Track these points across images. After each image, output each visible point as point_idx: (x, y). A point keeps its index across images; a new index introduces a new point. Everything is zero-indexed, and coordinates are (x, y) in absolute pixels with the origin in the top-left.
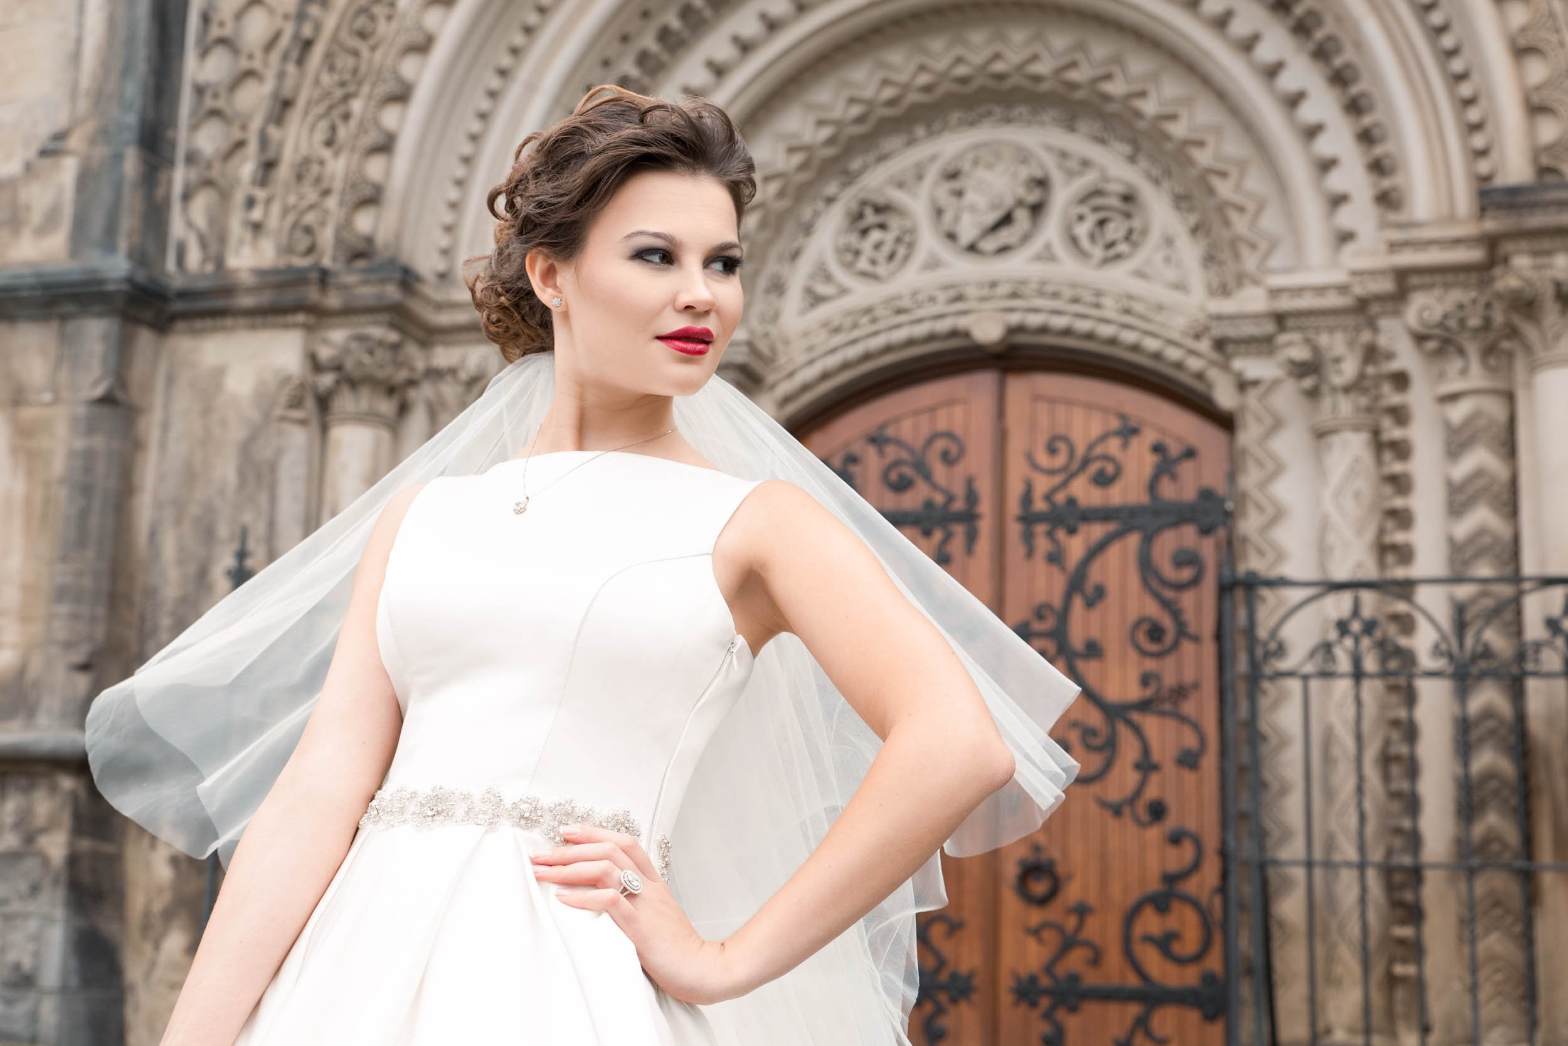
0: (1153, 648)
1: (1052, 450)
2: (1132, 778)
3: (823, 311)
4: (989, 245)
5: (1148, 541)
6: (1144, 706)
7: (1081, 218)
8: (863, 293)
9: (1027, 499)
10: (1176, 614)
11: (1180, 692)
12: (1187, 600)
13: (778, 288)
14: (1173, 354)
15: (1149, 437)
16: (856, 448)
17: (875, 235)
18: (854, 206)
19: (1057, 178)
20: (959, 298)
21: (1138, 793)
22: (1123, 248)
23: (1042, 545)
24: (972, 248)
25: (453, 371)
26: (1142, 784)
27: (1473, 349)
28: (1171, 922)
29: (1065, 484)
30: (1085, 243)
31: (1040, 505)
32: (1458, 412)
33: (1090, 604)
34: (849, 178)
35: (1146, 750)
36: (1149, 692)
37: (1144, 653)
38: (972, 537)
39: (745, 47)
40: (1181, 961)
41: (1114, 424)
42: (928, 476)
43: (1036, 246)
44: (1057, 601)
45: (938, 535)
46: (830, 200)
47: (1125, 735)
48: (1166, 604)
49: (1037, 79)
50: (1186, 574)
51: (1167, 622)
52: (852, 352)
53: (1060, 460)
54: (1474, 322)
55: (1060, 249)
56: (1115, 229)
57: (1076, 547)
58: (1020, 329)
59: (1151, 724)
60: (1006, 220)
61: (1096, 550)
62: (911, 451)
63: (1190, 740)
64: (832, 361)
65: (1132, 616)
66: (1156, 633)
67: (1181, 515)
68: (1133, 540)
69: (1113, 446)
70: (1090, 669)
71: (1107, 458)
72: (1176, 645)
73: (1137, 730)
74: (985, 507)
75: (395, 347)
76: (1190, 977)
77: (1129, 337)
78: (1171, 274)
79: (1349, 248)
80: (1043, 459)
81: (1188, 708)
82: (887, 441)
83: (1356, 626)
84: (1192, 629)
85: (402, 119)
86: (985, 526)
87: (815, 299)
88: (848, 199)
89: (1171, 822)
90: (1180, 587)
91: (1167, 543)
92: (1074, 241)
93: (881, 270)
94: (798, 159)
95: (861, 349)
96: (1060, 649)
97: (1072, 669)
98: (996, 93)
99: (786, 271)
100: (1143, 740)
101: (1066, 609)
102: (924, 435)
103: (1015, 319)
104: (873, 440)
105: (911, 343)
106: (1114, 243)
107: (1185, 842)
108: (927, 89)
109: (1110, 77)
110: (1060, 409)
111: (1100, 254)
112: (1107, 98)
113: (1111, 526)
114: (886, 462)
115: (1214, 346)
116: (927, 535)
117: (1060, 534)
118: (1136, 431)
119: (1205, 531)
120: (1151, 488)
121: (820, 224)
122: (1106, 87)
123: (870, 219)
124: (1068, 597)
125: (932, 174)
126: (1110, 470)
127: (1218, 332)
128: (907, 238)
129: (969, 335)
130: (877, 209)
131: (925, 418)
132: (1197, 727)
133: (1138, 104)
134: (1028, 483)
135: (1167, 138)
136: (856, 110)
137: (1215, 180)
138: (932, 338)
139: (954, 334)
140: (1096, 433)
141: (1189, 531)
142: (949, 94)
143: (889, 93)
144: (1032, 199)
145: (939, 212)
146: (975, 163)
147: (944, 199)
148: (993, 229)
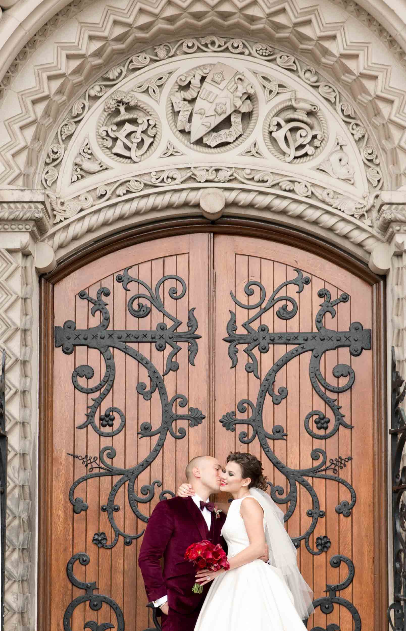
0: (322, 432)
1: (250, 293)
2: (307, 522)
3: (89, 181)
4: (212, 141)
5: (317, 357)
6: (313, 472)
7: (279, 126)
8: (119, 170)
9: (232, 326)
10: (336, 410)
11: (340, 463)
12: (343, 399)
13: (55, 161)
14: (343, 228)
15: (318, 285)
16: (108, 284)
17: (128, 128)
18: (113, 104)
19: (261, 95)
20: (192, 178)
21: (311, 532)
22: (309, 149)
23: (243, 358)
24: (200, 142)
26: (314, 525)
28: (333, 619)
29: (259, 316)
31: (241, 331)
33: (276, 403)
34: (109, 82)
35: (316, 502)
36: (317, 463)
37: (314, 436)
38: (193, 350)
41: (293, 275)
42: (161, 308)
43: (246, 144)
44: (254, 400)
45: (169, 350)
46: (96, 98)
47: (302, 491)
48: (327, 402)
49: (252, 19)
50: (343, 382)
51: (330, 415)
52: (110, 214)
53: (255, 299)
55: (263, 147)
56: (304, 136)
57: (267, 361)
58: (234, 204)
59: (319, 485)
61: (280, 364)
62: (149, 289)
63: (346, 496)
64: (94, 220)
65: (306, 411)
66: (322, 422)
67: (338, 340)
68: (307, 357)
69: (292, 290)
70: (277, 447)
71: (287, 299)
72: (337, 430)
73: (310, 489)
74: (202, 331)
77: (312, 214)
78: (343, 172)
80: (243, 299)
81: (344, 474)
82: (131, 280)
84: (347, 420)
86: (202, 343)
87: (84, 173)
88: (107, 99)
89: (333, 553)
90: (338, 391)
91: (330, 360)
92: (274, 141)
93: (132, 154)
94: (75, 64)
95: (118, 211)
96: (256, 433)
97: (264, 446)
98: (220, 27)
99: (60, 149)
100: (314, 496)
101: (261, 404)
102: (158, 276)
103: (232, 196)
104: (120, 279)
105: (154, 209)
106: (302, 146)
107: (343, 565)
108: (171, 20)
109: (309, 22)
110: (255, 262)
111: (293, 153)
112: (303, 38)
113: (291, 348)
114: (130, 295)
115: (377, 224)
116: (161, 349)
117: (256, 351)
118: (307, 282)
119: (356, 353)
120: (319, 322)
121: (86, 115)
122: (306, 31)
123: (124, 115)
124: (262, 396)
125: (170, 85)
126: (290, 307)
127: (388, 214)
128: (151, 132)
129: (197, 205)
130: (129, 108)
131: (157, 265)
132: (350, 487)
133: (326, 44)
134: (233, 315)
135: (348, 71)
136: (119, 31)
137: (381, 105)
138: (170, 206)
139: (186, 204)
140: (280, 281)
141: (345, 352)
142: (187, 25)
143: (144, 20)
144: (245, 109)
145: (176, 114)
146: (203, 79)
147: (180, 105)
148: (216, 129)
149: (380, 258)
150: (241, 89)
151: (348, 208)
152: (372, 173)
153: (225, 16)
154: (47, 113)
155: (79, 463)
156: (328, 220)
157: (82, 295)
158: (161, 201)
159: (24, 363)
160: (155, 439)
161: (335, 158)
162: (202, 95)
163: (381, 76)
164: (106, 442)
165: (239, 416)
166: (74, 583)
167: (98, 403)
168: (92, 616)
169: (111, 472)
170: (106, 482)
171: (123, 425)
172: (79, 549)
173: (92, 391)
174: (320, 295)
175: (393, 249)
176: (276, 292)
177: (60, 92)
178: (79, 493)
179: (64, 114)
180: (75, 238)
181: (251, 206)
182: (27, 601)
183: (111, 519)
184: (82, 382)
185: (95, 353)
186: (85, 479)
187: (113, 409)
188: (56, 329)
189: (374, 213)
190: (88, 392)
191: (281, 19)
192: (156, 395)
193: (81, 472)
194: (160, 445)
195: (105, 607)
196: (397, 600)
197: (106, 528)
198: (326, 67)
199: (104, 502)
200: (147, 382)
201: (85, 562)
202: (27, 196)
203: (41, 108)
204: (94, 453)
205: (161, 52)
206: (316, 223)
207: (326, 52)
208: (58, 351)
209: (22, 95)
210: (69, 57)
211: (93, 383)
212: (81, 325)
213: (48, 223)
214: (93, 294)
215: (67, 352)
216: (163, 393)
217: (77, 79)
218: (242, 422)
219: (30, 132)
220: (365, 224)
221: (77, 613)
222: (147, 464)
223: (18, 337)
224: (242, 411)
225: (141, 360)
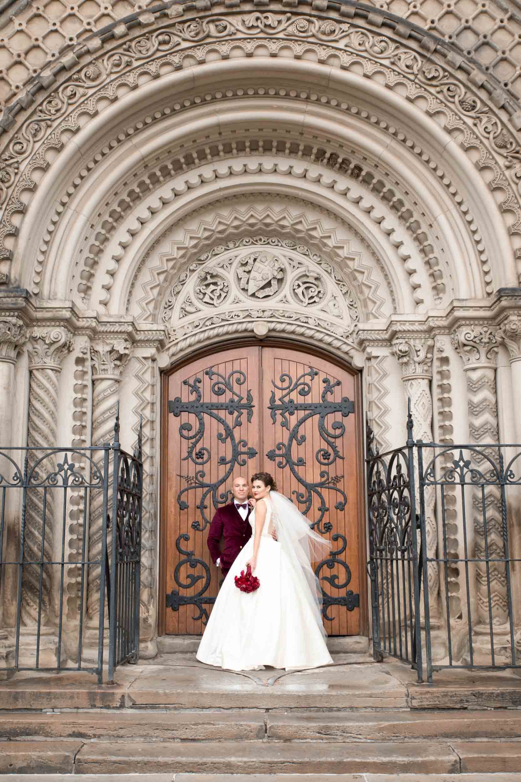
0: (326, 461)
1: (283, 381)
2: (318, 514)
3: (190, 318)
4: (261, 294)
5: (323, 417)
6: (321, 485)
7: (299, 286)
8: (207, 311)
9: (273, 400)
10: (334, 448)
11: (337, 479)
12: (338, 442)
13: (170, 306)
14: (337, 343)
15: (322, 376)
16: (200, 376)
17: (212, 287)
18: (203, 274)
19: (289, 269)
20: (249, 316)
21: (320, 520)
22: (316, 299)
23: (279, 418)
24: (253, 295)
25: (43, 339)
26: (322, 516)
27: (483, 351)
28: (334, 571)
29: (289, 393)
30: (301, 297)
31: (278, 402)
32: (475, 376)
33: (299, 444)
34: (201, 262)
35: (323, 502)
36: (323, 479)
37: (321, 463)
38: (250, 414)
39: (165, 203)
40: (338, 587)
41: (308, 370)
42: (231, 390)
43: (280, 296)
44: (286, 442)
45: (236, 414)
46: (193, 271)
47: (315, 496)
48: (329, 443)
49: (283, 227)
50: (338, 432)
51: (331, 451)
52: (202, 336)
53: (286, 385)
54: (485, 340)
55: (289, 298)
56: (313, 291)
57: (293, 420)
58: (274, 330)
59: (325, 492)
60: (269, 284)
61: (302, 422)
62: (224, 379)
63: (341, 499)
64: (193, 340)
65: (317, 449)
66: (326, 455)
67: (335, 408)
68: (317, 417)
69: (308, 379)
70: (300, 470)
71: (305, 384)
72: (335, 460)
73: (320, 495)
74: (255, 403)
75: (20, 327)
76: (342, 593)
77: (319, 336)
78: (336, 312)
79: (421, 306)
80: (279, 384)
81: (340, 486)
82: (213, 374)
83: (462, 464)
84: (341, 454)
85: (22, 222)
86: (255, 410)
87: (187, 313)
88: (200, 271)
89: (334, 532)
90: (335, 437)
91: (330, 419)
92: (296, 294)
93: (215, 302)
94: (181, 252)
95: (206, 335)
96: (288, 462)
97: (292, 470)
98: (265, 231)
99: (173, 299)
100: (322, 499)
101: (290, 445)
102: (229, 371)
103: (272, 326)
104: (207, 373)
105: (227, 333)
106: (312, 297)
107: (340, 539)
108: (236, 227)
109: (315, 229)
110: (286, 363)
111: (307, 301)
112: (312, 237)
113: (307, 412)
114: (213, 382)
115: (356, 341)
116: (231, 413)
117: (287, 414)
118: (316, 374)
119: (345, 415)
120: (323, 397)
121: (188, 281)
122: (313, 233)
123: (210, 280)
124: (291, 440)
125: (236, 263)
126: (307, 389)
127: (362, 336)
128: (225, 290)
129: (252, 331)
130: (212, 276)
131: (229, 365)
132: (343, 493)
133: (325, 241)
134: (273, 393)
135: (338, 255)
136: (207, 234)
137: (357, 274)
138: (236, 332)
139: (246, 330)
140: (300, 373)
141: (339, 415)
142: (246, 230)
143: (221, 227)
144: (279, 277)
145: (239, 279)
146: (255, 260)
147: (242, 274)
148: (263, 288)
149: (358, 361)
150: (277, 265)
151: (339, 332)
152: (353, 312)
153: (267, 225)
154: (165, 280)
155: (183, 480)
156: (328, 339)
157: (185, 383)
158: (231, 329)
159: (153, 422)
160: (228, 466)
161: (331, 304)
162: (255, 269)
163: (357, 258)
164: (199, 468)
165: (277, 452)
166: (180, 551)
167: (195, 445)
168: (191, 571)
169: (202, 485)
170: (200, 491)
171: (210, 458)
172: (184, 531)
173: (191, 438)
174: (324, 382)
175: (366, 356)
176: (298, 380)
177: (173, 268)
178: (183, 498)
179: (176, 280)
180: (181, 350)
181: (283, 331)
182: (153, 561)
183: (202, 513)
184: (185, 433)
185: (192, 416)
186: (187, 490)
187: (203, 449)
188: (170, 402)
189: (354, 335)
190: (188, 438)
191: (299, 227)
192: (229, 440)
193: (185, 485)
194: (231, 469)
195: (199, 565)
196: (372, 559)
197: (199, 519)
198: (325, 253)
199: (198, 503)
200: (223, 432)
201: (187, 539)
202: (155, 327)
203: (162, 277)
204: (192, 474)
205: (231, 245)
206: (321, 340)
207: (325, 245)
208: (171, 415)
209: (151, 270)
210: (178, 249)
211: (192, 433)
212: (184, 400)
213: (166, 341)
214: (191, 382)
215: (177, 415)
216: (233, 439)
217: (183, 261)
218: (279, 456)
219: (156, 291)
220: (349, 341)
221: (182, 569)
222: (224, 480)
223: (149, 407)
224: (279, 449)
225: (220, 420)
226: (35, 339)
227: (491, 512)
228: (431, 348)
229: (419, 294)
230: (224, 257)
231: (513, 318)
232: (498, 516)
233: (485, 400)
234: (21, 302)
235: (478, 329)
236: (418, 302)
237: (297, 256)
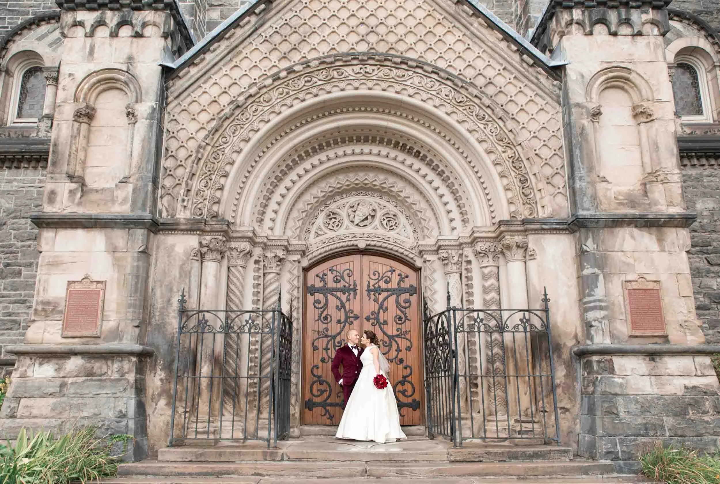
0: (400, 322)
1: (374, 275)
2: (395, 353)
3: (320, 238)
4: (362, 224)
5: (398, 296)
6: (397, 336)
7: (384, 219)
8: (330, 234)
9: (368, 286)
10: (405, 314)
11: (406, 333)
12: (407, 311)
13: (308, 231)
14: (406, 253)
15: (398, 272)
16: (326, 272)
17: (333, 220)
18: (328, 212)
19: (378, 210)
20: (355, 237)
21: (397, 357)
22: (394, 227)
23: (372, 297)
24: (357, 225)
25: (236, 249)
26: (398, 354)
27: (491, 256)
28: (405, 387)
29: (378, 282)
30: (385, 226)
31: (372, 287)
32: (486, 271)
33: (384, 312)
34: (327, 206)
35: (398, 347)
36: (398, 333)
37: (397, 323)
38: (355, 294)
39: (307, 171)
40: (407, 397)
41: (389, 269)
42: (344, 280)
43: (373, 225)
44: (376, 311)
45: (347, 294)
46: (323, 211)
47: (393, 343)
48: (402, 312)
49: (375, 185)
50: (407, 305)
51: (403, 316)
52: (327, 249)
53: (376, 277)
54: (492, 250)
55: (378, 226)
56: (392, 223)
57: (381, 298)
58: (369, 245)
59: (399, 340)
60: (366, 219)
61: (385, 299)
62: (340, 274)
63: (409, 344)
64: (322, 250)
65: (394, 315)
66: (400, 319)
67: (405, 291)
68: (394, 296)
69: (389, 274)
70: (385, 327)
71: (387, 277)
72: (405, 321)
73: (396, 342)
74: (358, 287)
75: (224, 241)
76: (410, 400)
77: (395, 248)
78: (406, 235)
79: (455, 231)
80: (372, 276)
81: (408, 337)
82: (334, 271)
83: (478, 320)
84: (409, 318)
85: (226, 182)
86: (358, 292)
87: (318, 235)
88: (326, 211)
89: (404, 364)
90: (405, 308)
91: (402, 297)
92: (382, 224)
93: (335, 229)
94: (316, 200)
95: (330, 248)
96: (377, 322)
97: (380, 327)
98: (365, 188)
99: (310, 227)
100: (398, 344)
101: (379, 313)
102: (343, 269)
103: (368, 242)
104: (330, 270)
105: (342, 247)
106: (392, 226)
107: (408, 368)
108: (348, 186)
109: (393, 186)
110: (376, 265)
111: (389, 228)
112: (392, 191)
113: (389, 293)
114: (334, 276)
115: (418, 252)
116: (344, 294)
117: (377, 294)
118: (394, 271)
119: (411, 295)
120: (398, 284)
121: (319, 216)
122: (392, 189)
123: (332, 216)
124: (379, 310)
125: (347, 206)
126: (388, 279)
127: (421, 248)
128: (341, 221)
129: (357, 246)
130: (333, 214)
131: (343, 265)
132: (410, 341)
133: (399, 193)
134: (369, 282)
135: (407, 202)
136: (331, 189)
137: (418, 213)
138: (347, 246)
139: (353, 245)
140: (385, 271)
141: (407, 294)
142: (353, 187)
143: (339, 186)
144: (372, 214)
145: (349, 216)
146: (358, 204)
147: (351, 213)
148: (363, 221)
149: (419, 263)
150: (371, 208)
151: (408, 246)
152: (415, 235)
153: (366, 184)
154: (306, 216)
155: (316, 333)
156: (401, 250)
157: (317, 276)
158: (344, 244)
159: (298, 298)
160: (342, 325)
161: (403, 230)
162: (358, 209)
163: (418, 203)
164: (325, 326)
165: (371, 317)
166: (314, 375)
167: (322, 312)
168: (320, 387)
169: (327, 336)
170: (325, 339)
171: (331, 320)
172: (316, 363)
173: (321, 308)
174: (399, 275)
175: (423, 260)
176: (383, 274)
177: (311, 209)
178: (315, 344)
179: (312, 216)
180: (315, 257)
181: (375, 246)
182: (298, 380)
183: (327, 353)
184: (317, 305)
185: (321, 296)
186: (318, 339)
187: (328, 314)
188: (307, 287)
189: (416, 248)
190: (319, 308)
191: (384, 185)
192: (342, 309)
193: (316, 336)
194: (344, 327)
195: (324, 383)
196: (427, 378)
197: (325, 356)
198: (399, 200)
199: (324, 346)
200: (340, 305)
201: (318, 368)
202: (300, 243)
203: (304, 214)
204: (321, 329)
205: (344, 196)
206: (397, 251)
207: (399, 196)
208: (309, 295)
209: (298, 210)
210: (314, 198)
211: (321, 306)
212: (317, 286)
213: (307, 251)
214: (321, 275)
215: (312, 295)
216: (345, 309)
217: (317, 205)
218: (372, 319)
219: (301, 222)
220: (414, 251)
221: (315, 386)
222: (339, 333)
223: (296, 290)
224: (372, 315)
225: (337, 298)
226: (231, 249)
227: (496, 350)
228: (461, 255)
229: (454, 224)
230: (340, 202)
231: (508, 237)
232: (500, 352)
233: (492, 285)
234: (225, 227)
235: (488, 244)
236: (454, 229)
237: (383, 202)
